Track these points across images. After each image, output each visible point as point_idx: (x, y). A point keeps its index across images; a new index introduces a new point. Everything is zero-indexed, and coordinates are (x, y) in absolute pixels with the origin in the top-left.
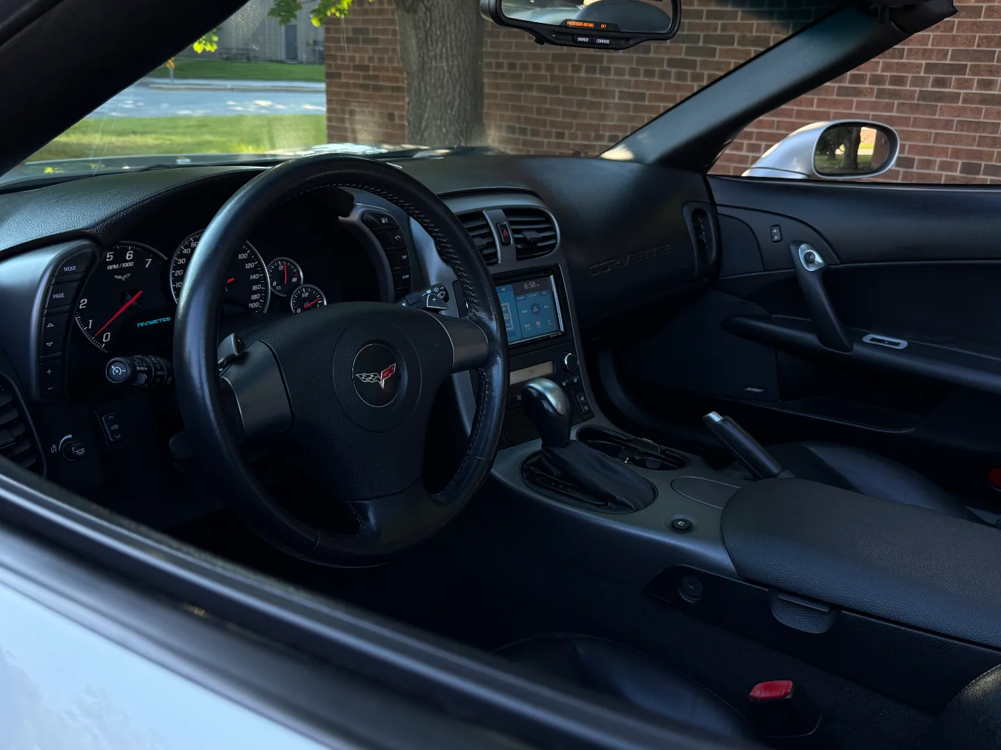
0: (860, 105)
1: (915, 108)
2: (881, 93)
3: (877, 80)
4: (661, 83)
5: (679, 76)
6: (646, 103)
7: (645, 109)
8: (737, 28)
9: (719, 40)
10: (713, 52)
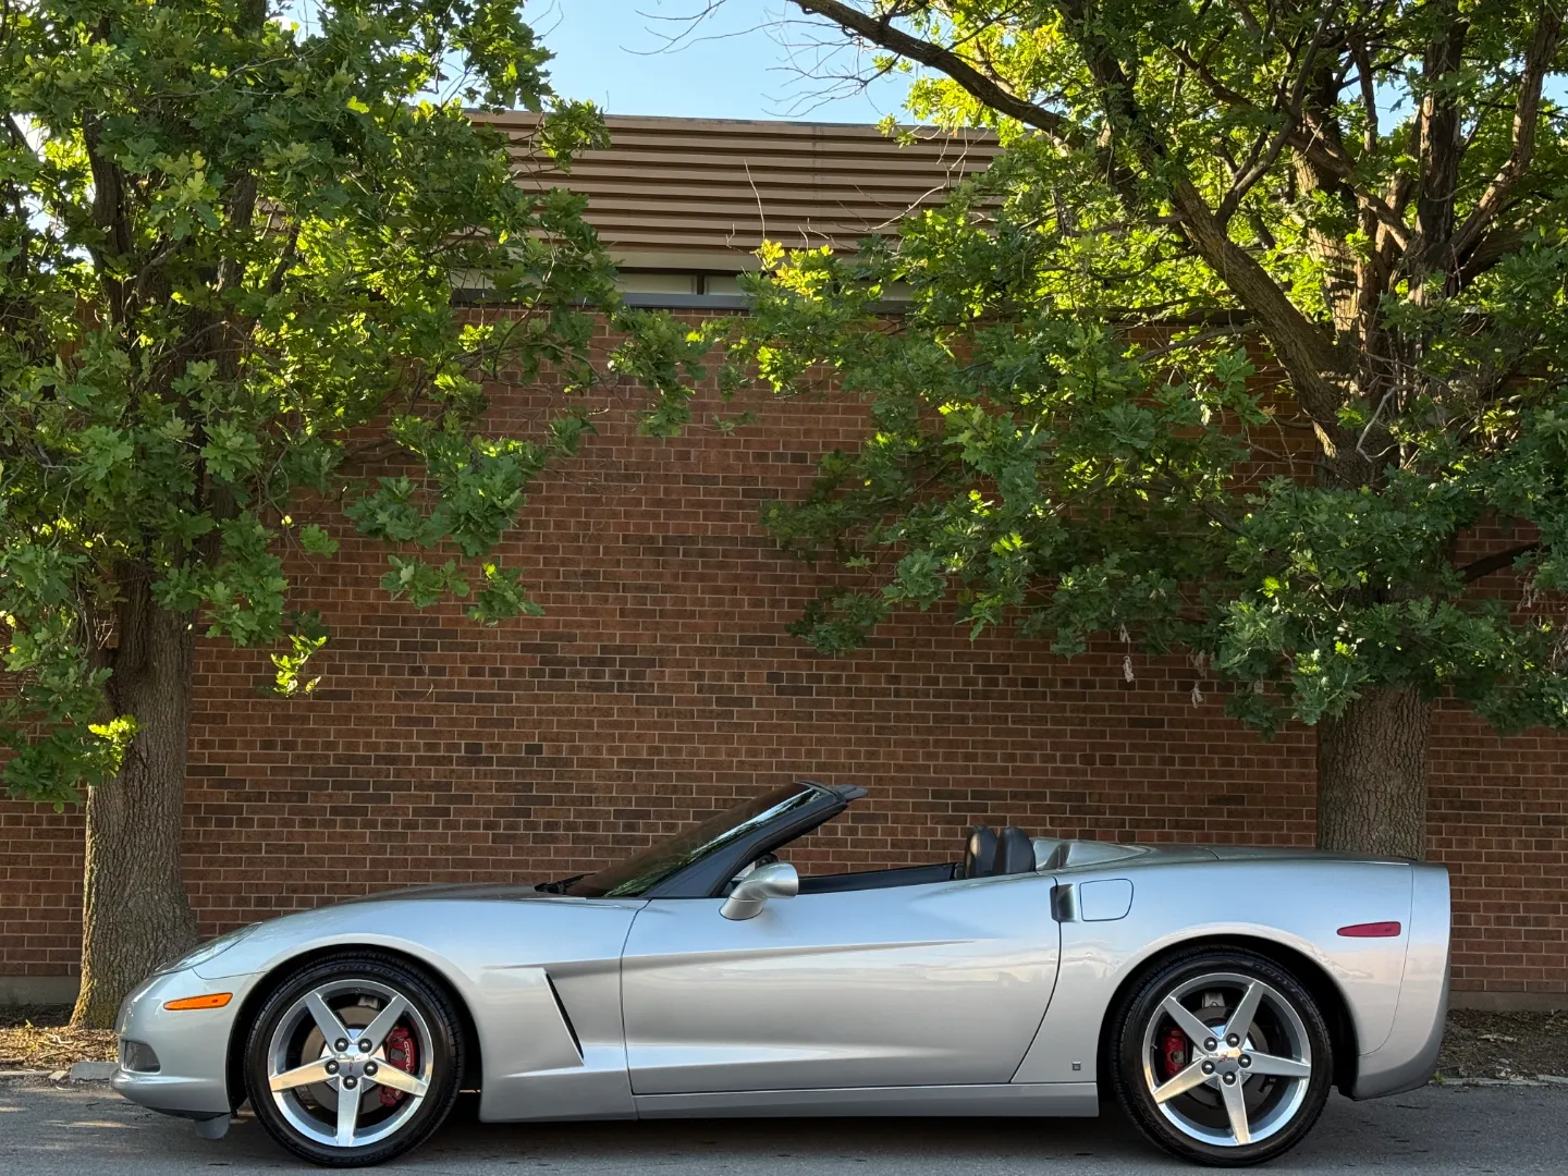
1: (611, 852)
4: (323, 833)
5: (346, 824)
6: (305, 855)
7: (304, 862)
8: (412, 773)
9: (393, 786)
10: (387, 799)
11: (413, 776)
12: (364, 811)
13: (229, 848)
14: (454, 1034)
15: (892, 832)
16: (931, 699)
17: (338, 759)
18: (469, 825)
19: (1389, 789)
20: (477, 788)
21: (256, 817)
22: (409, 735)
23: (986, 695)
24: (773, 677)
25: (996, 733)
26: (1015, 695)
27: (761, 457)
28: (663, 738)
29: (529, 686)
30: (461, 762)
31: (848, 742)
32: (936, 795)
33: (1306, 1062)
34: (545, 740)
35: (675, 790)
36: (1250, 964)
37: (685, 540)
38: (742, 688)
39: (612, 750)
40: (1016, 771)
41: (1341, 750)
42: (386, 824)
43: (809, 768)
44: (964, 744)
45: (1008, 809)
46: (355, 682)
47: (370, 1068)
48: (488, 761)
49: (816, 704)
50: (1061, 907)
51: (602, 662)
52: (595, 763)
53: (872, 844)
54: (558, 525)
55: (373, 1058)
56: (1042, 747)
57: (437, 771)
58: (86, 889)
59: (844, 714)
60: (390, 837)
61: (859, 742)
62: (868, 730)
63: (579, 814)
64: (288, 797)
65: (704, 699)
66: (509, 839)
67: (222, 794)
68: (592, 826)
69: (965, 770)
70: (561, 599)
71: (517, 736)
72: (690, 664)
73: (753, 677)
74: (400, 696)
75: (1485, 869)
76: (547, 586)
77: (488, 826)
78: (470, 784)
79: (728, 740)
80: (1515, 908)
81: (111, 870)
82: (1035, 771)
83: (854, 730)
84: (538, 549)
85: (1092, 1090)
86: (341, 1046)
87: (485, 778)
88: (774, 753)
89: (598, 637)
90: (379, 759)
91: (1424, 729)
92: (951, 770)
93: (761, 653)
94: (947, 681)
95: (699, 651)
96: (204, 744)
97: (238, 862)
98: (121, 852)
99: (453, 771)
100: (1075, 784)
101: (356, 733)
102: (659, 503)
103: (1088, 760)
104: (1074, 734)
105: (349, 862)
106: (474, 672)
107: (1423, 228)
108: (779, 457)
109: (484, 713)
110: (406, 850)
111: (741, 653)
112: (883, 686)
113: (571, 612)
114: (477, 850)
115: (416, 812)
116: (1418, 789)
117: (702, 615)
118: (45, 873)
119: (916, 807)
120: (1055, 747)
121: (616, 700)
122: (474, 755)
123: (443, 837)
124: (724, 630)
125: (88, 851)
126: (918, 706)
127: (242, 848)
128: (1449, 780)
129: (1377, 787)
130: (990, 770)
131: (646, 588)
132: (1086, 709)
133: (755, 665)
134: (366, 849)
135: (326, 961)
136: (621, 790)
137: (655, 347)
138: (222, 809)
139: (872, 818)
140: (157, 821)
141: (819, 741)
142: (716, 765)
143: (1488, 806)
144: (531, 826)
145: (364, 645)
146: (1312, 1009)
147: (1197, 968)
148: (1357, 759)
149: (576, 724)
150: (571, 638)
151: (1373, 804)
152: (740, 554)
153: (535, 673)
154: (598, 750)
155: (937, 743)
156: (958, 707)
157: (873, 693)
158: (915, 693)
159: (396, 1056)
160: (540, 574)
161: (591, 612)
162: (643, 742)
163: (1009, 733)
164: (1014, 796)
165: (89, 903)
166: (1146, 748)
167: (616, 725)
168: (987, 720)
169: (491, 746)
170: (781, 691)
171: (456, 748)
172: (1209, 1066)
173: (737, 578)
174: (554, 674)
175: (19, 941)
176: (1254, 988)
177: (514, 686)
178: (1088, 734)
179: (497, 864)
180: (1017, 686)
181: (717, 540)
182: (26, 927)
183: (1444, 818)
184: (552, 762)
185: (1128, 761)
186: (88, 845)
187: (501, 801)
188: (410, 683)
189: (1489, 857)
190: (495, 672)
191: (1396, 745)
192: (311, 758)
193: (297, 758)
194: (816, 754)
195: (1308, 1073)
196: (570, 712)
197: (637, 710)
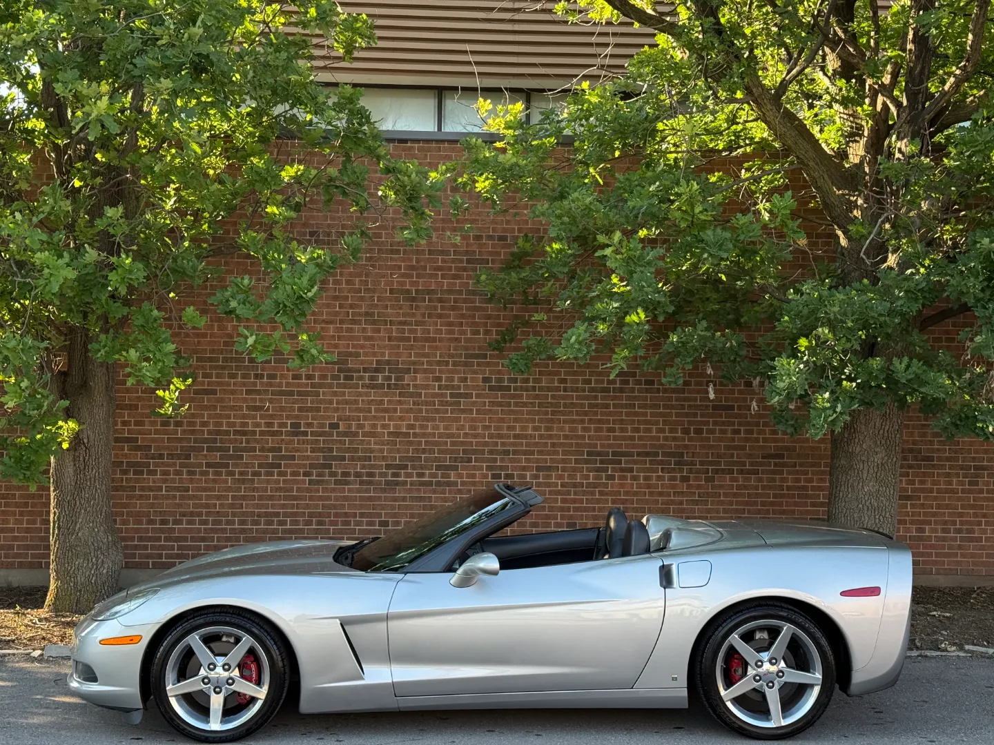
0: (349, 490)
1: (384, 490)
2: (361, 483)
3: (358, 475)
4: (201, 479)
5: (216, 473)
6: (190, 493)
7: (190, 498)
8: (257, 441)
9: (245, 450)
10: (241, 457)
11: (258, 443)
12: (227, 466)
13: (142, 489)
14: (282, 660)
15: (561, 477)
16: (587, 393)
17: (210, 432)
18: (294, 474)
19: (876, 460)
20: (298, 451)
21: (159, 469)
22: (254, 417)
23: (621, 390)
24: (485, 380)
25: (628, 414)
26: (640, 391)
27: (478, 238)
28: (416, 419)
29: (331, 386)
30: (288, 433)
31: (533, 421)
32: (589, 454)
33: (819, 676)
34: (341, 420)
35: (424, 451)
36: (785, 614)
37: (429, 292)
38: (466, 387)
39: (384, 426)
40: (640, 438)
41: (846, 436)
42: (241, 473)
43: (509, 437)
44: (608, 422)
45: (635, 462)
46: (219, 384)
47: (230, 681)
48: (305, 433)
49: (514, 397)
50: (666, 578)
51: (377, 370)
52: (373, 435)
53: (548, 485)
54: (348, 282)
55: (231, 675)
56: (657, 423)
57: (273, 440)
58: (52, 524)
59: (531, 403)
60: (243, 481)
61: (541, 421)
62: (546, 413)
63: (363, 467)
64: (179, 457)
65: (442, 394)
66: (318, 482)
67: (137, 455)
68: (371, 475)
69: (608, 438)
70: (351, 330)
71: (324, 418)
72: (433, 372)
73: (473, 379)
74: (248, 392)
75: (936, 498)
76: (342, 322)
77: (306, 474)
78: (293, 448)
79: (457, 420)
80: (954, 523)
81: (67, 513)
82: (652, 438)
83: (538, 413)
84: (336, 298)
85: (684, 693)
86: (212, 667)
87: (303, 444)
88: (486, 428)
89: (374, 354)
90: (236, 433)
91: (899, 421)
92: (599, 438)
93: (479, 364)
94: (597, 382)
95: (439, 363)
96: (125, 423)
97: (148, 497)
98: (73, 502)
99: (283, 440)
100: (677, 447)
101: (220, 416)
102: (412, 268)
103: (686, 431)
104: (677, 415)
105: (218, 498)
106: (295, 377)
107: (908, 101)
108: (490, 238)
109: (303, 403)
110: (254, 490)
111: (466, 364)
112: (556, 385)
113: (358, 338)
114: (299, 490)
115: (260, 466)
116: (895, 459)
117: (441, 340)
118: (26, 504)
119: (577, 461)
120: (665, 423)
121: (386, 395)
122: (296, 431)
123: (278, 482)
124: (455, 349)
125: (52, 501)
126: (578, 398)
127: (150, 489)
128: (914, 443)
129: (868, 459)
130: (624, 438)
131: (404, 323)
132: (685, 399)
133: (475, 372)
134: (229, 489)
135: (201, 615)
136: (390, 451)
137: (408, 187)
138: (136, 464)
139: (549, 469)
140: (95, 481)
141: (516, 420)
142: (449, 436)
143: (940, 459)
144: (333, 474)
145: (225, 360)
146: (824, 642)
147: (751, 617)
148: (857, 440)
149: (360, 410)
150: (357, 355)
151: (866, 468)
152: (465, 301)
153: (334, 377)
154: (374, 426)
155: (590, 421)
156: (603, 398)
157: (549, 389)
158: (577, 390)
159: (246, 673)
160: (337, 314)
161: (370, 338)
162: (403, 421)
163: (636, 414)
164: (639, 454)
165: (53, 533)
166: (723, 423)
167: (386, 410)
168: (622, 406)
169: (307, 424)
170: (491, 388)
171: (285, 425)
172: (758, 678)
173: (463, 316)
174: (346, 378)
175: (11, 547)
176: (787, 629)
177: (321, 386)
178: (687, 415)
179: (311, 498)
180: (641, 384)
181: (450, 292)
182: (15, 539)
183: (910, 467)
184: (346, 434)
185: (711, 432)
186: (52, 497)
187: (313, 459)
188: (255, 384)
189: (939, 491)
190: (309, 377)
191: (881, 432)
192: (193, 432)
193: (184, 432)
194: (514, 428)
195: (820, 682)
196: (356, 402)
197: (399, 401)
